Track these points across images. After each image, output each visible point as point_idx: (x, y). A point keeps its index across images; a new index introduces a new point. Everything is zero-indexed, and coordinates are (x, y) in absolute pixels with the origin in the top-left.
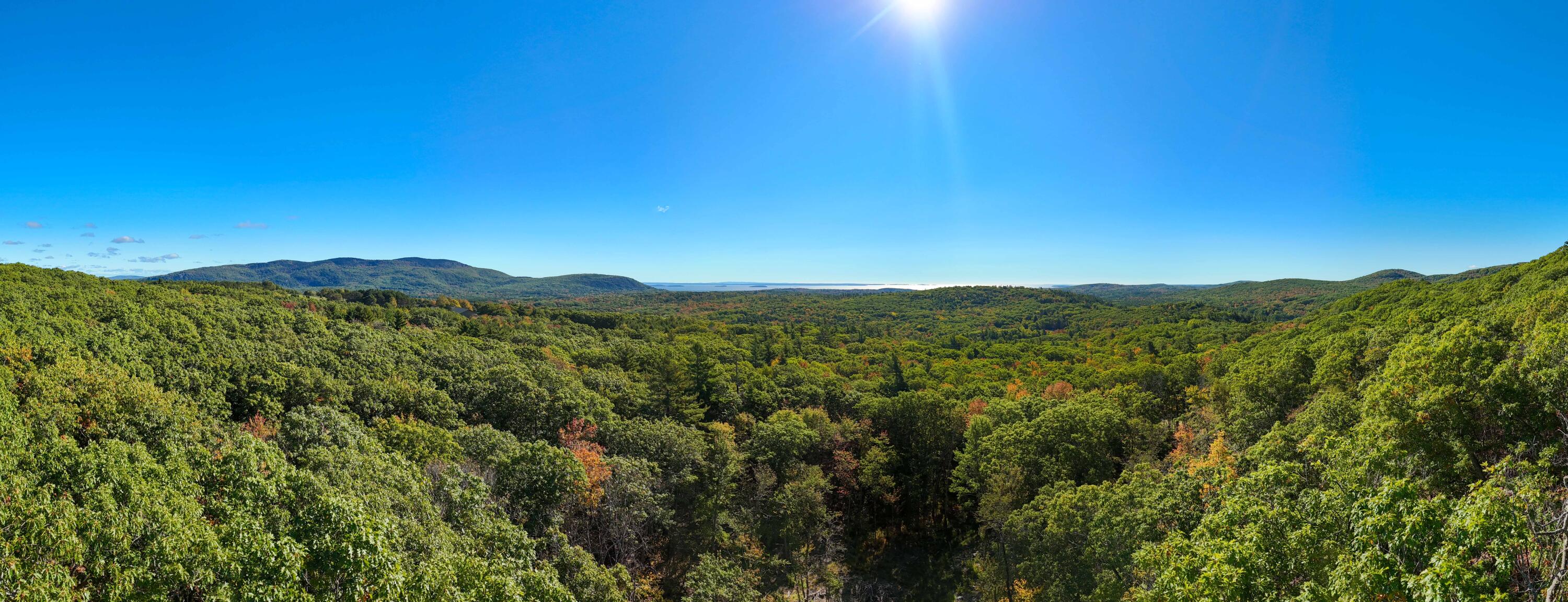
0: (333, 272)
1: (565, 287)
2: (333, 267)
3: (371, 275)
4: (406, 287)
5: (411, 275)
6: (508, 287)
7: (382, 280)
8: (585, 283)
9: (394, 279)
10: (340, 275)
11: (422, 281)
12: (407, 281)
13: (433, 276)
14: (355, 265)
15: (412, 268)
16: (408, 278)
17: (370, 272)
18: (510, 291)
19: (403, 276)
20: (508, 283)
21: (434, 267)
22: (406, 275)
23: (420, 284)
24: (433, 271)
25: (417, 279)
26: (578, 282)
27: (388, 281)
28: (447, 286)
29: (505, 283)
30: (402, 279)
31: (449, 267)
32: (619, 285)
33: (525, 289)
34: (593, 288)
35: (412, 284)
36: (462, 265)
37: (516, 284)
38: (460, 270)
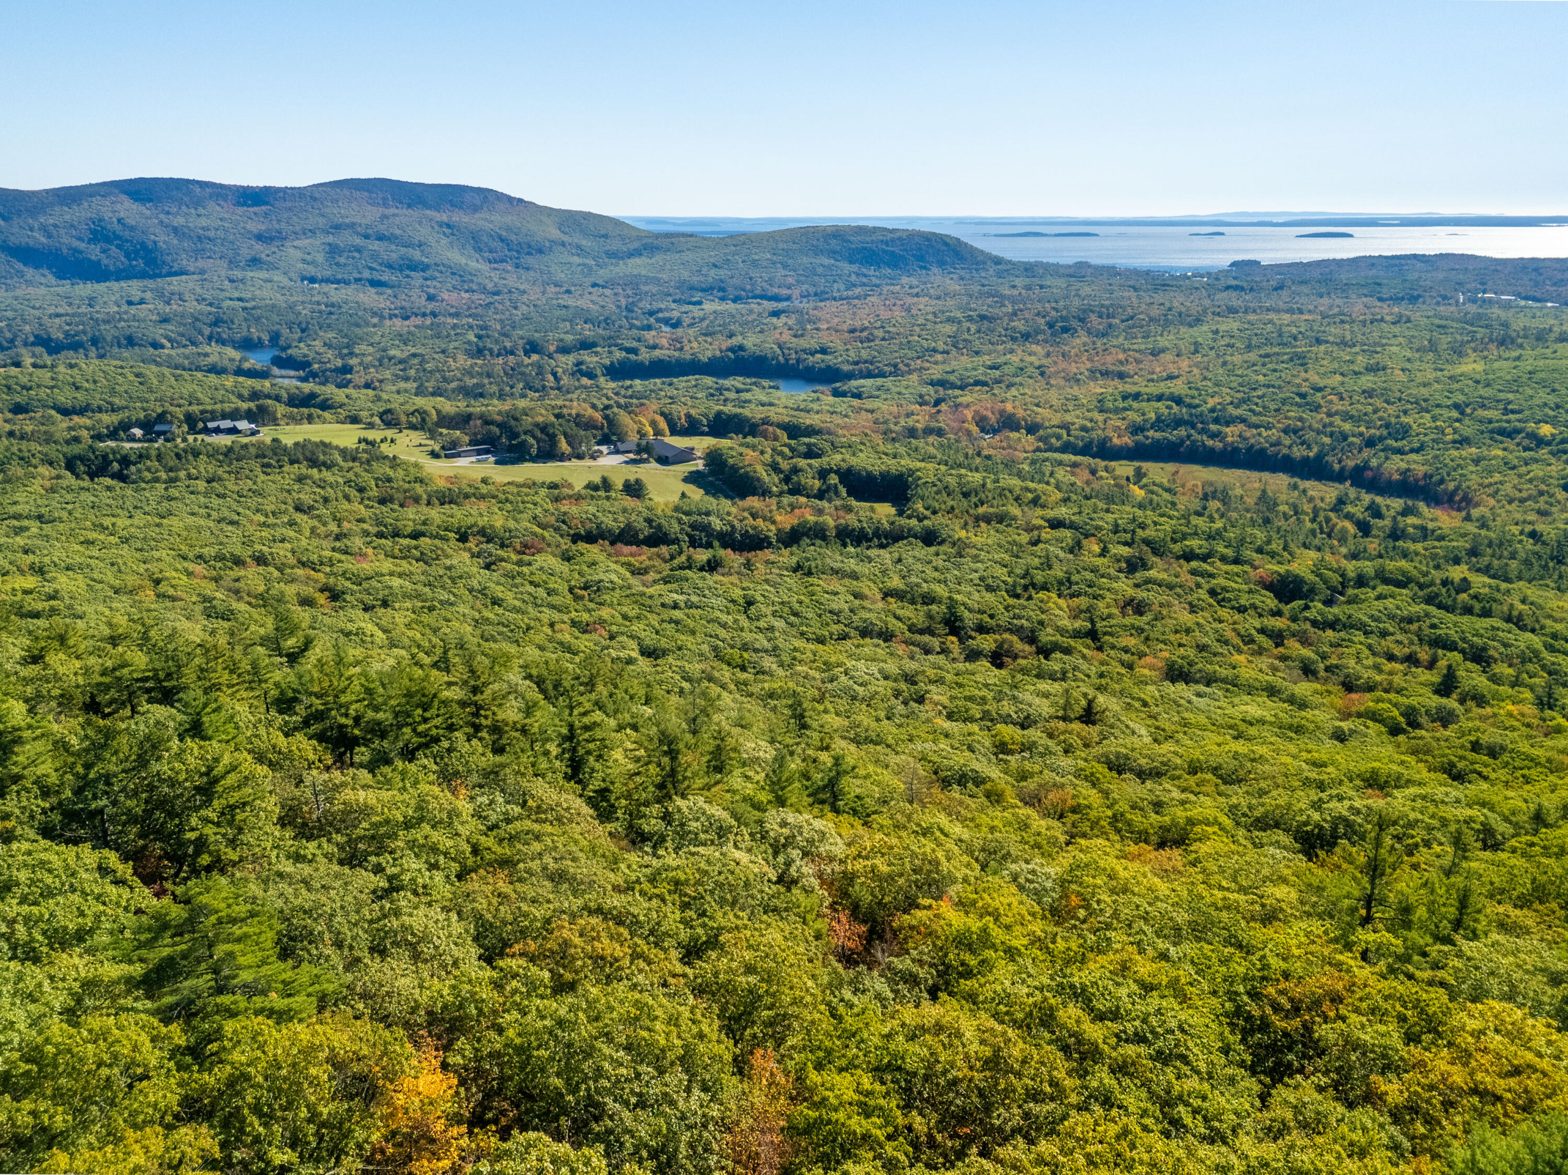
0: (132, 229)
1: (785, 266)
2: (128, 210)
3: (259, 237)
4: (377, 276)
5: (380, 238)
6: (638, 266)
7: (299, 254)
8: (832, 253)
9: (333, 251)
10: (163, 239)
11: (416, 255)
12: (375, 256)
13: (444, 241)
14: (198, 203)
15: (378, 212)
16: (375, 245)
17: (254, 226)
18: (648, 280)
19: (358, 241)
20: (637, 253)
21: (437, 208)
22: (367, 237)
23: (414, 266)
24: (441, 224)
25: (403, 250)
26: (817, 251)
27: (320, 258)
28: (484, 267)
29: (631, 255)
30: (359, 250)
31: (476, 209)
32: (921, 258)
33: (685, 275)
34: (855, 268)
35: (390, 266)
36: (510, 199)
37: (658, 258)
38: (508, 219)
